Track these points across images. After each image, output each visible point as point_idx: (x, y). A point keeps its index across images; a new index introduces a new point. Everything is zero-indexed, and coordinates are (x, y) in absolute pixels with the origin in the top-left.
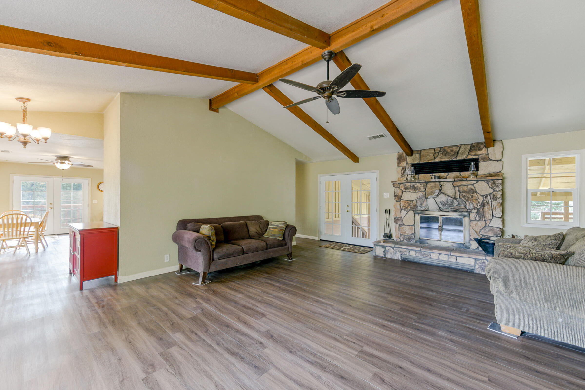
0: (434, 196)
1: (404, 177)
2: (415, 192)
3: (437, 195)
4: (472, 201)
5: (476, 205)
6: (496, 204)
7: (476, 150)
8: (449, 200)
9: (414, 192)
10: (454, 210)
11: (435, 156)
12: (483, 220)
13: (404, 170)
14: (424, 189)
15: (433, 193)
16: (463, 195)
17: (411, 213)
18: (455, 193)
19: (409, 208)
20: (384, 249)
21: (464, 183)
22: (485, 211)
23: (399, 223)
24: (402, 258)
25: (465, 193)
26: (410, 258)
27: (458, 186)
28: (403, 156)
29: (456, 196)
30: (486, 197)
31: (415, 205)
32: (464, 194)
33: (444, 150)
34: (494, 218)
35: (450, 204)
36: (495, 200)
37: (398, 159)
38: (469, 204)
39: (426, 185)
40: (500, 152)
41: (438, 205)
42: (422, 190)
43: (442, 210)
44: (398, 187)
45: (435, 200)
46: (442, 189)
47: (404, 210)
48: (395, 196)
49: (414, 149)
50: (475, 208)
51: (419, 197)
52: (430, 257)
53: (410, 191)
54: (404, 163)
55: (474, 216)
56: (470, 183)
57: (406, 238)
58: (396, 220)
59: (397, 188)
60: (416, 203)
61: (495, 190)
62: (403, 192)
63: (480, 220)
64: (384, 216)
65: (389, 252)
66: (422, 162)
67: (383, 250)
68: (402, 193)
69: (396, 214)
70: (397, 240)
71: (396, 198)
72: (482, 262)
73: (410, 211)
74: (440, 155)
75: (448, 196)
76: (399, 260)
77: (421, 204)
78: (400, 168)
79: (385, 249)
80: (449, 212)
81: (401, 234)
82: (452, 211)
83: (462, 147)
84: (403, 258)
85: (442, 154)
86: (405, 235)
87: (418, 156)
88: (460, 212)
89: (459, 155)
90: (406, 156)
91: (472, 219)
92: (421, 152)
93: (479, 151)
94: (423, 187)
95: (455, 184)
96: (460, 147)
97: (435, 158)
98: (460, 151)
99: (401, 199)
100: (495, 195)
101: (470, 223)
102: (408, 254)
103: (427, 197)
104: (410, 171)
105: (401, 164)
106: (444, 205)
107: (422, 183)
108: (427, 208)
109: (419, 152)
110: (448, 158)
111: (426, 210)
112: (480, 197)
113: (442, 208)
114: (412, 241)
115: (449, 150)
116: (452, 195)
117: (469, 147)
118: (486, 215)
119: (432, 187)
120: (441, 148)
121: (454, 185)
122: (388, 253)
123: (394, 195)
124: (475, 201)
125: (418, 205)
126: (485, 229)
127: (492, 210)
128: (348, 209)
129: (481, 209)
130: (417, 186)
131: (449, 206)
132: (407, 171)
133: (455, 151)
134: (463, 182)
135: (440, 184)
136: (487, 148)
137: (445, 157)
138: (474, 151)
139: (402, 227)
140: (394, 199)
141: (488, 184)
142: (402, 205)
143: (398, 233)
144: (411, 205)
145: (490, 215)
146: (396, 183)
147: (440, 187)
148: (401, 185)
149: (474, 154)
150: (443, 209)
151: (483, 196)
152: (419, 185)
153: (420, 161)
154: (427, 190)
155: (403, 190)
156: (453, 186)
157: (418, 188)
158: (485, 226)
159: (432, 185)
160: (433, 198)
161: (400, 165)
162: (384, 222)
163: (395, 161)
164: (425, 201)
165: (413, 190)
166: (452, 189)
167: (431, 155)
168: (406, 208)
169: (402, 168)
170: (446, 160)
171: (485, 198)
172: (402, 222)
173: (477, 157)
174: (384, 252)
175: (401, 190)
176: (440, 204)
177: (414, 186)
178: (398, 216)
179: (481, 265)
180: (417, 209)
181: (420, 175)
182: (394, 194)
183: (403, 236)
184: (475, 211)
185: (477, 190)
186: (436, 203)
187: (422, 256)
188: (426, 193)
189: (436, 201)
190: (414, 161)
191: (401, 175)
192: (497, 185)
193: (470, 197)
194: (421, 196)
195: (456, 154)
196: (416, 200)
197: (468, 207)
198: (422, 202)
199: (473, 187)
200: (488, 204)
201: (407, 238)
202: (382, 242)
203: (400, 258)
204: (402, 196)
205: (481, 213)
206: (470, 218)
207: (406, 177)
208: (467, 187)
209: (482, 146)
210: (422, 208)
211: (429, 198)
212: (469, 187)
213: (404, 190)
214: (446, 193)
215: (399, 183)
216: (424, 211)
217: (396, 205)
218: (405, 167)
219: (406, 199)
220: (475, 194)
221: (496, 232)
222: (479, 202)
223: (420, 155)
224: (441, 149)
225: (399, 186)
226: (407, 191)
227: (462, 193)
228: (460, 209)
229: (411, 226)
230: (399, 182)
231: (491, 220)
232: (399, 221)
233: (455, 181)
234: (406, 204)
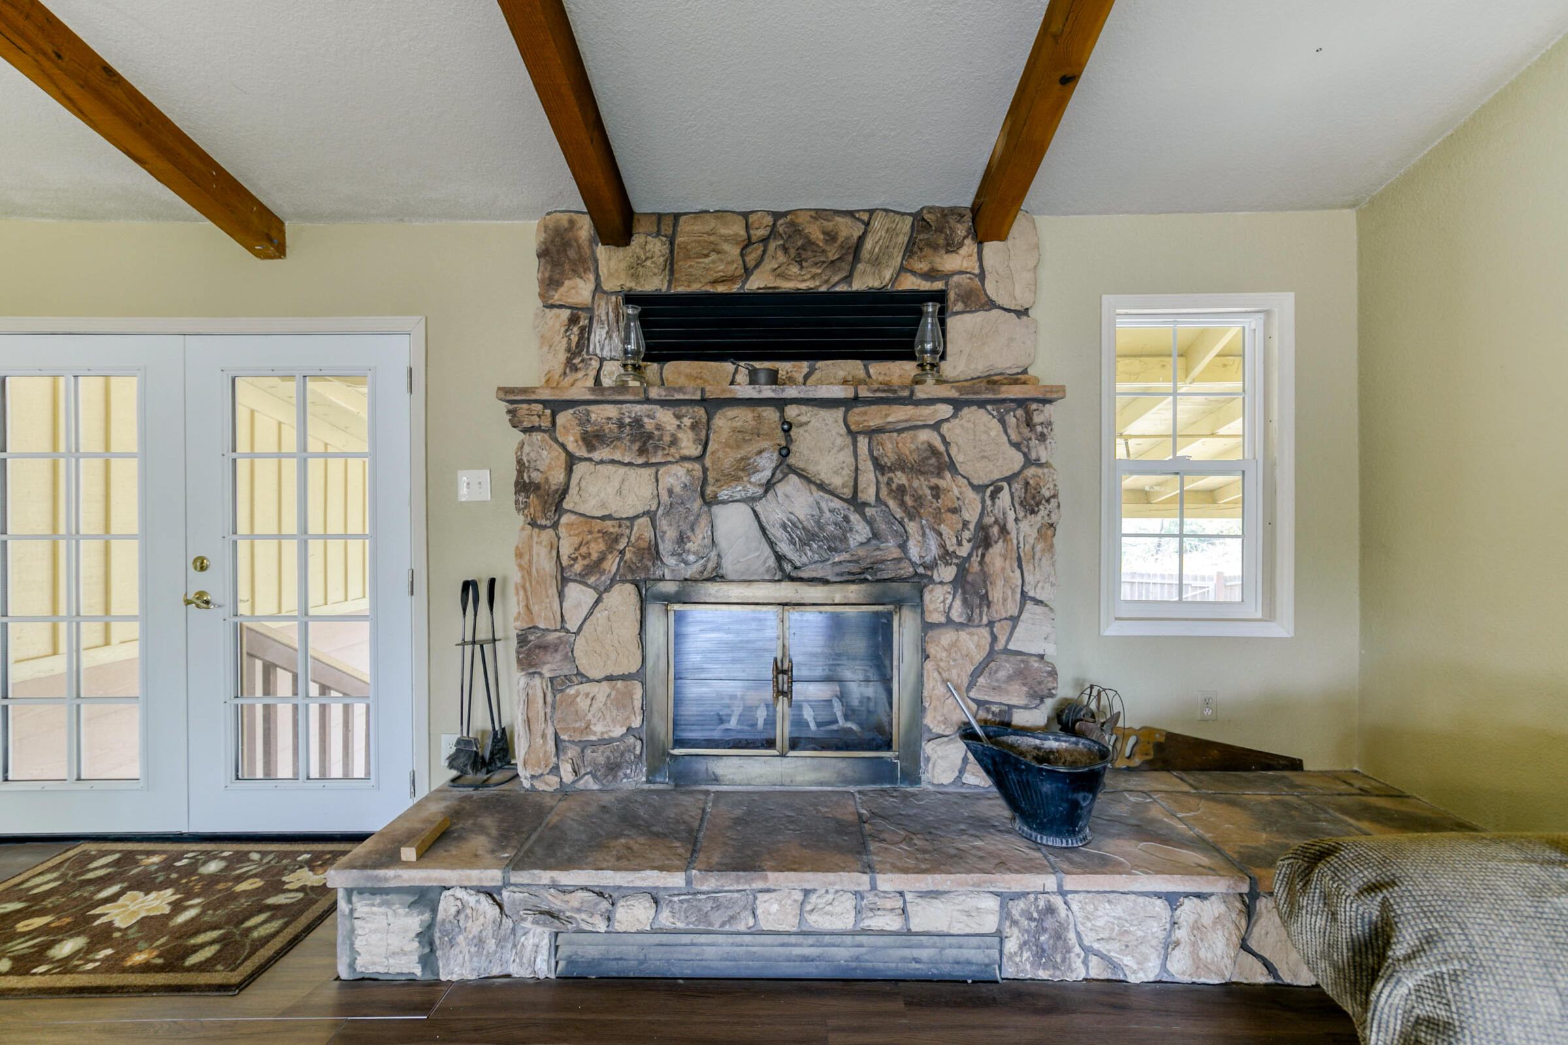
0: (752, 490)
1: (580, 374)
2: (646, 465)
3: (769, 486)
4: (938, 515)
5: (954, 540)
6: (1035, 534)
7: (935, 247)
8: (828, 514)
9: (640, 461)
10: (849, 573)
11: (751, 259)
12: (985, 620)
13: (582, 329)
14: (695, 442)
15: (745, 467)
16: (894, 486)
17: (623, 597)
18: (857, 469)
19: (611, 565)
20: (427, 916)
21: (899, 414)
22: (990, 570)
23: (547, 671)
24: (562, 964)
25: (903, 470)
26: (615, 951)
27: (872, 433)
28: (576, 241)
29: (860, 488)
30: (994, 496)
31: (644, 545)
32: (900, 478)
33: (796, 230)
34: (1029, 606)
35: (834, 538)
36: (1033, 512)
37: (543, 254)
38: (924, 535)
39: (709, 419)
40: (1029, 270)
41: (772, 544)
42: (686, 452)
43: (794, 574)
44: (538, 429)
45: (754, 511)
46: (793, 448)
47: (582, 579)
48: (524, 487)
49: (642, 203)
50: (946, 556)
51: (670, 492)
52: (751, 922)
53: (617, 456)
54: (578, 280)
55: (944, 602)
56: (926, 411)
57: (595, 763)
58: (529, 653)
59: (537, 437)
60: (648, 534)
61: (1033, 456)
62: (571, 461)
63: (968, 623)
64: (455, 624)
65: (460, 939)
66: (681, 289)
67: (414, 922)
68: (569, 470)
69: (527, 607)
70: (540, 786)
71: (527, 505)
72: (1039, 912)
73: (617, 587)
74: (776, 258)
75: (822, 487)
76: (539, 983)
77: (682, 539)
78: (558, 316)
79: (434, 911)
80: (825, 582)
81: (564, 737)
82: (842, 574)
83: (876, 224)
84: (570, 962)
85: (785, 250)
86: (584, 745)
87: (658, 247)
88: (878, 581)
89: (860, 267)
90: (592, 242)
91: (936, 617)
92: (675, 225)
93: (946, 256)
94: (691, 435)
95: (859, 416)
96: (867, 224)
97: (748, 272)
98: (868, 244)
99: (559, 509)
100: (1031, 482)
101: (923, 640)
102: (602, 927)
103: (716, 497)
104: (615, 335)
105: (562, 290)
106: (804, 543)
107: (684, 410)
108: (711, 565)
109: (667, 229)
110: (813, 277)
111: (706, 575)
112: (971, 494)
113: (790, 561)
114: (626, 776)
115: (815, 232)
116: (844, 486)
117: (906, 225)
118: (996, 594)
119: (742, 436)
120: (777, 215)
121: (853, 427)
122: (452, 944)
123: (517, 483)
124: (949, 515)
125: (661, 547)
126: (996, 672)
127: (1020, 567)
128: (199, 582)
129: (975, 560)
130: (659, 427)
131: (830, 548)
132: (598, 334)
133: (847, 238)
134: (895, 407)
135: (782, 416)
136: (980, 243)
137: (795, 269)
138: (928, 251)
139: (571, 691)
140: (518, 510)
141: (1002, 421)
142: (566, 550)
143: (544, 736)
144: (621, 547)
145: (1014, 592)
146: (529, 402)
147: (781, 434)
148: (563, 418)
149: (923, 266)
150: (796, 568)
151: (979, 489)
152: (666, 417)
153: (670, 282)
154: (713, 453)
155: (571, 447)
156: (849, 431)
157: (660, 439)
158: (991, 655)
159: (738, 424)
160: (750, 500)
161: (557, 297)
162: (453, 660)
163: (530, 270)
164: (704, 522)
165: (636, 446)
166: (841, 449)
167: (726, 247)
168: (595, 567)
169: (565, 314)
170: (803, 286)
171: (989, 502)
172: (566, 657)
173: (938, 285)
174: (426, 937)
175: (563, 446)
176: (785, 536)
177: (637, 422)
178: (542, 626)
179: (1033, 924)
180: (659, 573)
181: (670, 367)
182: (514, 475)
183: (572, 752)
184: (947, 573)
185: (959, 458)
186: (763, 530)
187: (699, 921)
188: (705, 470)
189: (763, 519)
190: (635, 277)
191: (562, 356)
192: (1039, 428)
193: (928, 492)
194: (678, 490)
195: (851, 258)
196: (651, 515)
197: (914, 551)
198: (684, 527)
199: (939, 438)
200: (1004, 530)
201: (602, 760)
202: (409, 853)
203: (543, 968)
204: (565, 491)
205: (973, 585)
206: (923, 613)
207: (593, 373)
208: (914, 438)
209: (961, 230)
210: (686, 563)
211: (724, 502)
212: (925, 436)
213: (582, 452)
214: (812, 469)
215: (545, 403)
216: (696, 581)
217: (531, 548)
218: (589, 310)
219: (591, 507)
220: (946, 481)
221: (1040, 683)
222: (965, 524)
223: (672, 243)
224: (780, 222)
225: (546, 423)
226: (596, 456)
227: (891, 470)
228: (883, 562)
229: (620, 684)
230: (546, 395)
231: (1015, 620)
232: (548, 658)
233: (856, 400)
234: (596, 540)
